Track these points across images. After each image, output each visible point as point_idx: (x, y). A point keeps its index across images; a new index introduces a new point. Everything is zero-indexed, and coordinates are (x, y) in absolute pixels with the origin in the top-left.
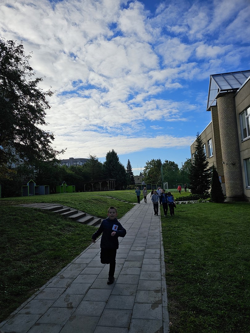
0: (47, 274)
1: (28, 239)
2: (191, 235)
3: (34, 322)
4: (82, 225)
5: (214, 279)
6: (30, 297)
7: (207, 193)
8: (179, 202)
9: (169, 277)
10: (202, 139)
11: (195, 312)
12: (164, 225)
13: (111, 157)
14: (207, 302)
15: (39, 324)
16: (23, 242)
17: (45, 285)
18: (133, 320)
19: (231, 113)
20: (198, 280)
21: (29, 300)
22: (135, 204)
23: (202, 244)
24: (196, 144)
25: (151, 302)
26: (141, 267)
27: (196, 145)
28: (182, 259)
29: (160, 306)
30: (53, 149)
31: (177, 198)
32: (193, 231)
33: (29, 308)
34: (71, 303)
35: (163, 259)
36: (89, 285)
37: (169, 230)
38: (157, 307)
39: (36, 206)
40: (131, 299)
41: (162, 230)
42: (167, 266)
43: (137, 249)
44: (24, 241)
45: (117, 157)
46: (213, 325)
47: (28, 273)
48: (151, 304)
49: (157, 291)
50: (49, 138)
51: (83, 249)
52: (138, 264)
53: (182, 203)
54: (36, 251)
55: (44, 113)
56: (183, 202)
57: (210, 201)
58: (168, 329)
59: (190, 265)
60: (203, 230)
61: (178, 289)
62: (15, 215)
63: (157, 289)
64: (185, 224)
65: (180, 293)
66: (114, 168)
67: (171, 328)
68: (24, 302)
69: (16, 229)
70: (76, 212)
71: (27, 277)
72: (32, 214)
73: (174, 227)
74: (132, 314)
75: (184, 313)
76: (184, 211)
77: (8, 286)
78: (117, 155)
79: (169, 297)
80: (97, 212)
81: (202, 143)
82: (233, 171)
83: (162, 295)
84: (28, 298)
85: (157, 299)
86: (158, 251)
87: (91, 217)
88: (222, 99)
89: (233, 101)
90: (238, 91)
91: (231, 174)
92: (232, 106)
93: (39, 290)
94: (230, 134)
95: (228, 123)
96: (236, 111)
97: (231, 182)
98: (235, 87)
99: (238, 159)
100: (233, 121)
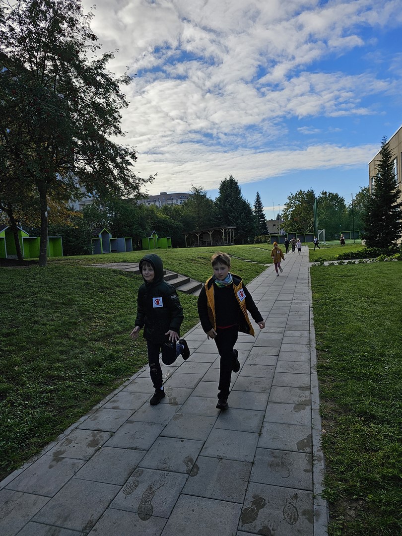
0: (138, 361)
1: (108, 312)
2: (362, 312)
3: (125, 419)
4: (185, 294)
5: (399, 375)
6: (117, 388)
7: (395, 245)
8: (344, 261)
9: (322, 370)
10: (391, 148)
11: (363, 419)
12: (317, 296)
13: (227, 189)
14: (383, 405)
15: (131, 422)
16: (101, 316)
17: (135, 374)
18: (266, 425)
20: (371, 376)
21: (116, 392)
22: (268, 265)
23: (380, 325)
24: (381, 158)
25: (294, 402)
26: (278, 356)
27: (380, 161)
28: (345, 345)
29: (308, 408)
30: (135, 176)
31: (340, 255)
32: (365, 305)
33: (116, 402)
34: (175, 399)
35: (314, 345)
36: (200, 376)
37: (325, 304)
38: (304, 409)
39: (115, 266)
40: (263, 397)
41: (313, 304)
42: (321, 355)
43: (272, 331)
44: (102, 314)
45: (238, 188)
46: (391, 436)
47: (111, 358)
48: (293, 405)
49: (302, 388)
50: (128, 158)
51: (188, 328)
52: (274, 351)
53: (350, 263)
54: (120, 329)
55: (120, 116)
56: (351, 261)
57: (399, 258)
58: (319, 438)
59: (358, 354)
60: (384, 303)
61: (337, 387)
62: (86, 279)
63: (304, 385)
64: (353, 295)
65: (341, 392)
66: (232, 207)
67: (324, 437)
68: (109, 394)
69: (89, 298)
70: (175, 277)
71: (110, 363)
72: (110, 278)
73: (334, 300)
74: (264, 416)
75: (346, 419)
76: (352, 276)
77: (86, 373)
78: (238, 184)
79: (322, 397)
80: (206, 276)
81: (391, 157)
83: (311, 393)
84: (114, 389)
85: (303, 399)
86: (306, 334)
87: (198, 284)
93: (128, 380)
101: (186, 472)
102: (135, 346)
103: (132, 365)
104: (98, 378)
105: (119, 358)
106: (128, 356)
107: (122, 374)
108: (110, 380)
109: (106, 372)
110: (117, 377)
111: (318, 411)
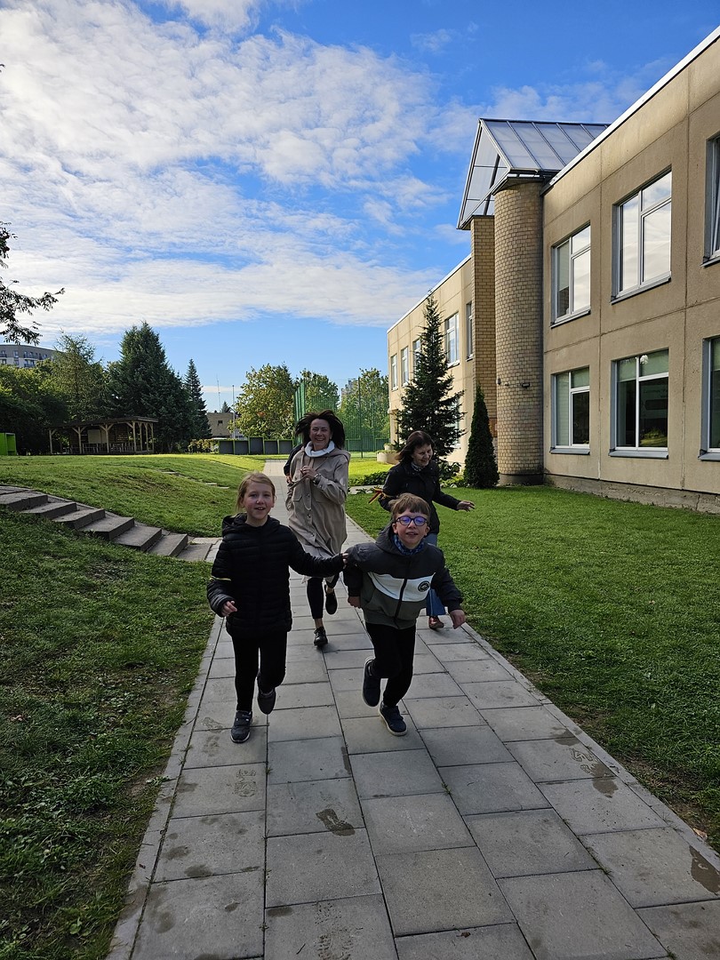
3: (255, 905)
4: (141, 553)
6: (153, 810)
9: (551, 692)
13: (138, 348)
15: (282, 909)
17: (171, 761)
19: (529, 241)
21: (158, 822)
25: (581, 774)
27: (425, 328)
29: (618, 783)
33: (185, 854)
35: (484, 643)
38: (615, 788)
40: (516, 774)
42: (516, 662)
45: (159, 347)
49: (562, 740)
63: (558, 732)
67: (710, 843)
70: (100, 516)
74: (564, 822)
80: (158, 514)
82: (523, 404)
83: (587, 748)
85: (589, 764)
87: (154, 531)
88: (509, 197)
89: (537, 208)
90: (555, 179)
91: (516, 415)
92: (535, 220)
93: (165, 780)
94: (524, 303)
95: (521, 268)
96: (542, 238)
97: (514, 433)
98: (548, 166)
99: (538, 373)
100: (535, 267)
102: (111, 684)
103: (144, 738)
104: (83, 792)
105: (95, 724)
106: (114, 714)
107: (133, 768)
108: (116, 791)
109: (91, 769)
110: (125, 777)
111: (639, 786)
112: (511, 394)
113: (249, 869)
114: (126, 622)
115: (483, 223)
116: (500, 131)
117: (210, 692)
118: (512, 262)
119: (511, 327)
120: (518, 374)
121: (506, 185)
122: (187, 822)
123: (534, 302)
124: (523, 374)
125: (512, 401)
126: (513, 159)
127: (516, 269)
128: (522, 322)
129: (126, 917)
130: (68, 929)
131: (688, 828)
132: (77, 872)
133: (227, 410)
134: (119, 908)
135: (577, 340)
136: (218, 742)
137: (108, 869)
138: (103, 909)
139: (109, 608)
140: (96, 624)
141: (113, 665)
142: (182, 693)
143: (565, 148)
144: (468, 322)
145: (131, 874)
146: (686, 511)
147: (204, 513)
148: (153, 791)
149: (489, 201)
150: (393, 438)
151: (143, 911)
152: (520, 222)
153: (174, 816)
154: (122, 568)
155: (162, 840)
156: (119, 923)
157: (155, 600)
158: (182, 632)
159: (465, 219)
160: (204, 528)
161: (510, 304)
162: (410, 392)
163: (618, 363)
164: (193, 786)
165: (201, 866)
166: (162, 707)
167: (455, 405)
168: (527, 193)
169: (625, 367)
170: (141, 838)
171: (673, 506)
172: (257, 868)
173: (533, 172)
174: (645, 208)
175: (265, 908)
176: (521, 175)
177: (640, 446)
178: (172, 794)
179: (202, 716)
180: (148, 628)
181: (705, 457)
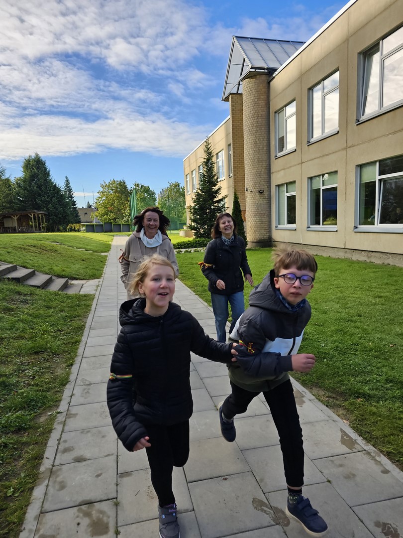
3: (112, 473)
4: (39, 290)
6: (53, 429)
12: (188, 283)
17: (62, 402)
19: (262, 108)
21: (56, 435)
22: (105, 254)
29: (305, 400)
33: (72, 450)
58: (351, 430)
67: (353, 428)
70: (14, 269)
87: (48, 277)
88: (251, 82)
89: (266, 90)
90: (276, 73)
91: (257, 208)
92: (265, 97)
93: (59, 413)
94: (260, 144)
95: (258, 125)
96: (269, 107)
97: (255, 219)
98: (272, 65)
99: (268, 185)
100: (266, 124)
101: (273, 523)
102: (25, 363)
103: (46, 391)
104: (11, 422)
105: (16, 385)
106: (28, 379)
107: (40, 407)
108: (31, 420)
109: (15, 409)
110: (36, 412)
111: (316, 400)
112: (254, 196)
113: (108, 455)
114: (33, 329)
115: (235, 98)
116: (245, 44)
117: (84, 365)
118: (253, 121)
119: (253, 158)
120: (257, 185)
121: (249, 76)
122: (73, 434)
123: (265, 144)
124: (260, 185)
125: (254, 200)
126: (252, 61)
127: (255, 125)
128: (259, 155)
129: (39, 485)
130: (6, 493)
131: (340, 420)
132: (9, 463)
133: (90, 206)
134: (35, 480)
135: (289, 166)
136: (90, 391)
137: (28, 461)
138: (25, 482)
139: (22, 321)
140: (14, 330)
141: (26, 352)
142: (68, 366)
143: (281, 55)
144: (229, 155)
145: (41, 463)
146: (346, 260)
147: (77, 266)
148: (52, 419)
149: (239, 85)
150: (189, 222)
151: (49, 481)
152: (257, 98)
153: (65, 431)
154: (28, 298)
155: (59, 444)
156: (35, 488)
157: (50, 316)
158: (66, 333)
159: (226, 95)
160: (78, 275)
161: (252, 145)
162: (197, 195)
163: (311, 178)
164: (75, 415)
165: (82, 456)
166: (56, 374)
167: (222, 203)
168: (261, 81)
169: (314, 181)
170: (46, 444)
171: (340, 257)
172: (113, 454)
173: (264, 69)
174: (325, 91)
175: (117, 474)
176: (257, 70)
177: (323, 225)
178: (64, 419)
179: (80, 378)
180: (47, 331)
181: (356, 230)
